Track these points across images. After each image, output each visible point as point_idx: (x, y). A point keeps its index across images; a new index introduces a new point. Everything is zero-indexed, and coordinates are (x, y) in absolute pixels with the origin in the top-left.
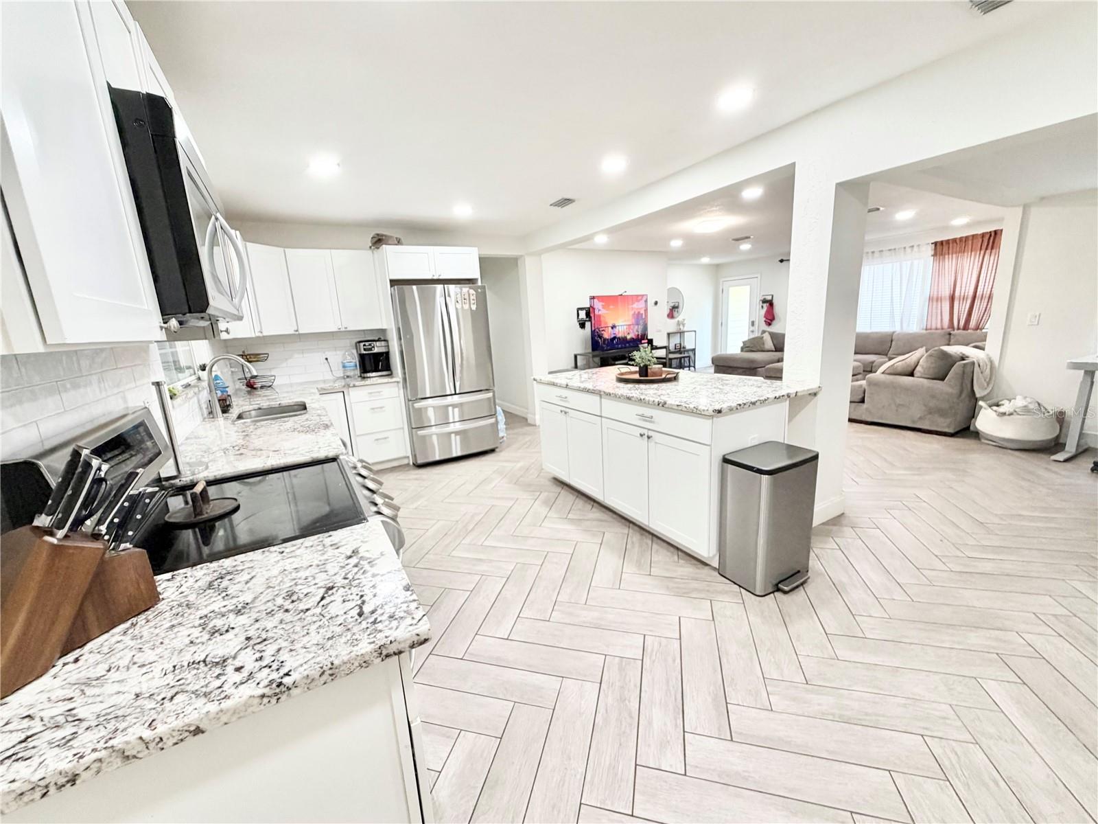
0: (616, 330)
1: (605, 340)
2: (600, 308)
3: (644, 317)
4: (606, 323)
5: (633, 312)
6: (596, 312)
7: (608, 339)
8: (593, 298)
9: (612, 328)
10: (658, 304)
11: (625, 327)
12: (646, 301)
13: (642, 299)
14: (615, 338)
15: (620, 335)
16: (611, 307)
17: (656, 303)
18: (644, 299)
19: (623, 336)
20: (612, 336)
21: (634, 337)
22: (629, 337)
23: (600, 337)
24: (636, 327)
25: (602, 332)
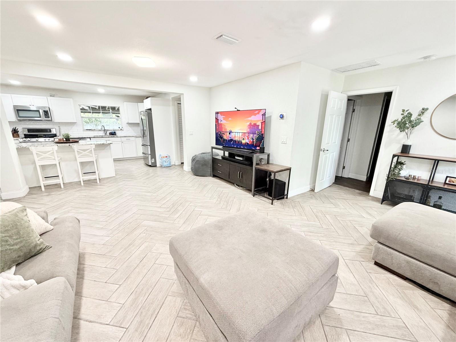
0: (233, 135)
1: (224, 140)
2: (222, 119)
3: (260, 128)
4: (226, 129)
5: (248, 123)
6: (219, 122)
7: (227, 140)
8: (217, 113)
9: (230, 134)
10: (285, 118)
11: (241, 134)
12: (264, 115)
13: (258, 113)
14: (231, 140)
15: (236, 139)
16: (230, 119)
17: (282, 117)
18: (262, 112)
19: (238, 140)
20: (230, 139)
21: (248, 143)
22: (244, 142)
23: (222, 138)
24: (251, 135)
25: (223, 135)
